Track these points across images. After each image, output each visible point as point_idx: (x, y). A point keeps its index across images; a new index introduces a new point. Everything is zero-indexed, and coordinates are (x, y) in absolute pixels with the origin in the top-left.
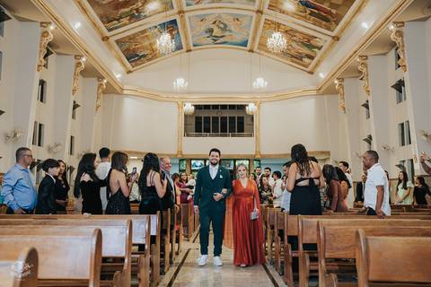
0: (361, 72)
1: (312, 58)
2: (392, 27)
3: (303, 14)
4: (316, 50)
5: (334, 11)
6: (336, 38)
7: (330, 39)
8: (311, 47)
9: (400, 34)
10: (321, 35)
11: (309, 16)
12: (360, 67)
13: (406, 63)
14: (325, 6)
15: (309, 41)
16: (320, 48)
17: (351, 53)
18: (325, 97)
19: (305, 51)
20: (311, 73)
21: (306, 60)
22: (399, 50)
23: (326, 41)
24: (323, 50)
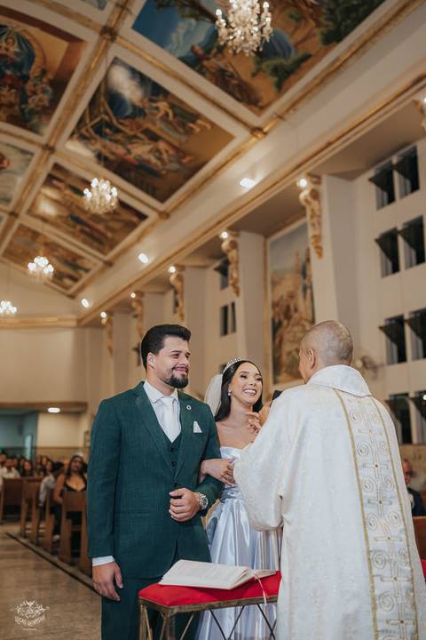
0: (133, 309)
1: (75, 280)
2: (172, 269)
3: (71, 229)
4: (82, 272)
5: (109, 235)
6: (109, 264)
7: (100, 264)
8: (76, 267)
9: (179, 278)
10: (91, 257)
11: (78, 234)
12: (134, 304)
13: (185, 311)
14: (100, 227)
15: (74, 260)
16: (87, 271)
17: (125, 286)
18: (87, 331)
19: (68, 270)
20: (72, 297)
21: (67, 282)
22: (178, 296)
23: (95, 264)
24: (91, 273)
